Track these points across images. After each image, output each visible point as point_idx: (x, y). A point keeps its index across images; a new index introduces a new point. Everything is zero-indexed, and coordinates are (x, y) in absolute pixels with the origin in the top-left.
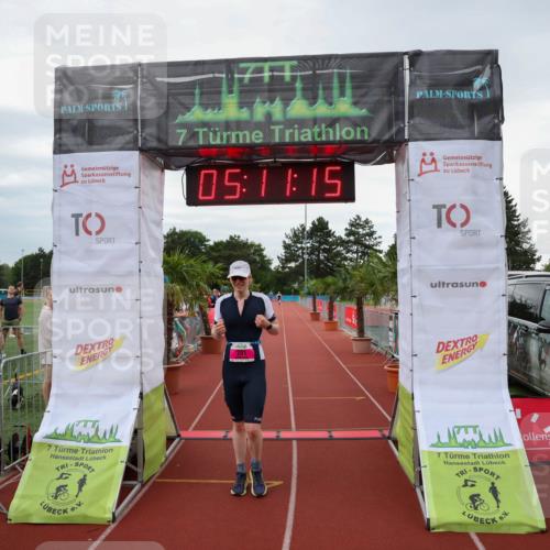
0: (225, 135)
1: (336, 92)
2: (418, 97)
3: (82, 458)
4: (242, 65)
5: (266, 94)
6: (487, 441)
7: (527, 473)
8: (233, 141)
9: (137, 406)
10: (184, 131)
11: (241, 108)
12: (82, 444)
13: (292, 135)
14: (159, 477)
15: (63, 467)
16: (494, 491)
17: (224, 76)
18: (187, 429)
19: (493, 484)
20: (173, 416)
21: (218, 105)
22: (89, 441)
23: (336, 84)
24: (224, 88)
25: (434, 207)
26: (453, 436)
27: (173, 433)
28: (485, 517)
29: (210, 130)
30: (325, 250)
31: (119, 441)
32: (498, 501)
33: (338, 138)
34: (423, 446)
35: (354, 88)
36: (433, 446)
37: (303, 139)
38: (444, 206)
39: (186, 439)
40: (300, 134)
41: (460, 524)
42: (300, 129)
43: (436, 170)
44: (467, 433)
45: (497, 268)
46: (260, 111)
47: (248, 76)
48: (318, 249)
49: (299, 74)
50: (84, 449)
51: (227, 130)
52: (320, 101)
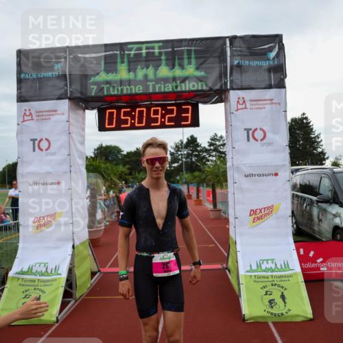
0: (120, 88)
1: (186, 61)
2: (235, 63)
3: (38, 285)
4: (130, 46)
5: (144, 63)
6: (280, 268)
7: (303, 286)
8: (125, 92)
9: (71, 253)
10: (95, 87)
11: (129, 72)
12: (38, 277)
13: (160, 88)
14: (87, 296)
15: (26, 291)
16: (283, 297)
17: (118, 52)
18: (105, 267)
19: (282, 293)
20: (95, 259)
21: (115, 71)
22: (42, 275)
23: (185, 56)
24: (119, 60)
25: (245, 129)
26: (259, 266)
27: (95, 269)
28: (277, 312)
29: (110, 86)
30: (196, 156)
31: (60, 274)
32: (285, 303)
33: (187, 89)
34: (242, 272)
35: (196, 58)
36: (247, 272)
37: (167, 90)
38: (251, 129)
39: (104, 273)
40: (165, 87)
41: (262, 317)
42: (165, 84)
43: (246, 108)
44: (268, 263)
45: (284, 165)
46: (140, 73)
47: (133, 52)
48: (191, 155)
49: (163, 50)
50: (39, 280)
51: (121, 86)
52: (177, 67)
